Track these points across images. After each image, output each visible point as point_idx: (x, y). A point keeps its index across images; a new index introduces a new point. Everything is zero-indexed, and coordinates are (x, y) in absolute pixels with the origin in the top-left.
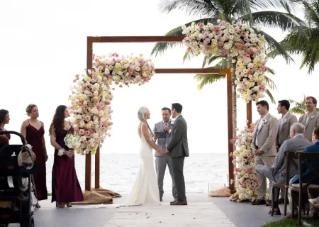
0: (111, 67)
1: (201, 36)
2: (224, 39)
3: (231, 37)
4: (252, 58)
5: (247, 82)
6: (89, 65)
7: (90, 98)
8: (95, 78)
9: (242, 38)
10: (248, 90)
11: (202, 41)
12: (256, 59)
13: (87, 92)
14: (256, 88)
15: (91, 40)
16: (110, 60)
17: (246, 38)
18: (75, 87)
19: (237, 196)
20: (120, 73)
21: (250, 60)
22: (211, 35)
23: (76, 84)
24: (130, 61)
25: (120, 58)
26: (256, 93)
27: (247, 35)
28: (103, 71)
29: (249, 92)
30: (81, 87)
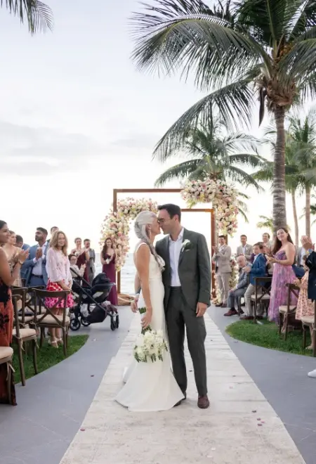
0: (129, 208)
1: (193, 190)
2: (208, 191)
3: (214, 191)
4: (228, 205)
5: (225, 222)
6: (115, 210)
7: (116, 232)
8: (119, 218)
9: (221, 191)
10: (225, 228)
11: (194, 193)
12: (231, 206)
13: (114, 228)
14: (231, 226)
15: (116, 191)
16: (128, 203)
17: (224, 192)
18: (105, 225)
19: (217, 300)
20: (135, 212)
21: (227, 206)
22: (200, 189)
23: (106, 223)
24: (142, 204)
25: (135, 201)
26: (230, 229)
27: (224, 189)
28: (123, 211)
29: (226, 228)
30: (109, 225)
